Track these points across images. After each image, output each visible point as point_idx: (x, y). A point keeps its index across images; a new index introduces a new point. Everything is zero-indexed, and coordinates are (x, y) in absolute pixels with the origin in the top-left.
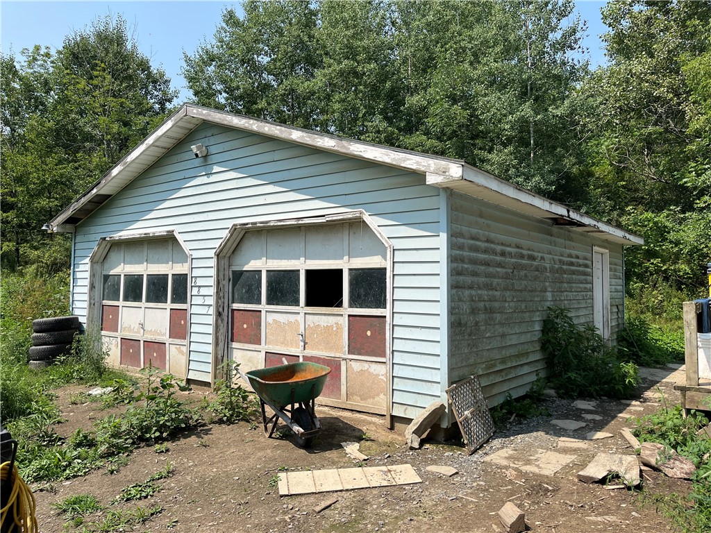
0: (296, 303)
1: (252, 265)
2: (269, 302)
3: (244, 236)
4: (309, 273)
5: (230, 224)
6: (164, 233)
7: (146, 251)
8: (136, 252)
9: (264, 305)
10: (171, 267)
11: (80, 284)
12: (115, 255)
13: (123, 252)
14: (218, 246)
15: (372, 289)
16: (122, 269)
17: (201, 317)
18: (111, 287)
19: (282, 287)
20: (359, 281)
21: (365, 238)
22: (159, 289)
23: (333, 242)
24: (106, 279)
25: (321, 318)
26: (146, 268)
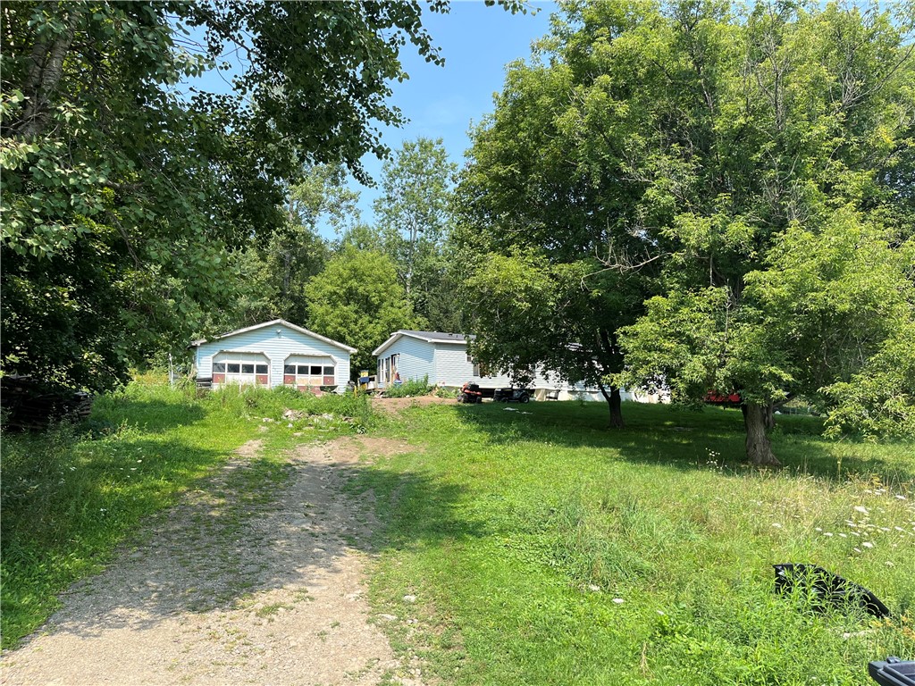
0: (307, 374)
1: (292, 364)
2: (298, 373)
3: (293, 356)
5: (290, 353)
6: (259, 352)
7: (241, 356)
8: (235, 356)
9: (296, 374)
10: (255, 363)
11: (203, 366)
12: (221, 356)
13: (227, 355)
14: (284, 358)
15: (330, 371)
16: (227, 361)
17: (276, 377)
18: (218, 367)
19: (303, 370)
20: (326, 369)
21: (328, 360)
22: (249, 369)
23: (319, 360)
24: (215, 364)
25: (316, 377)
26: (241, 362)
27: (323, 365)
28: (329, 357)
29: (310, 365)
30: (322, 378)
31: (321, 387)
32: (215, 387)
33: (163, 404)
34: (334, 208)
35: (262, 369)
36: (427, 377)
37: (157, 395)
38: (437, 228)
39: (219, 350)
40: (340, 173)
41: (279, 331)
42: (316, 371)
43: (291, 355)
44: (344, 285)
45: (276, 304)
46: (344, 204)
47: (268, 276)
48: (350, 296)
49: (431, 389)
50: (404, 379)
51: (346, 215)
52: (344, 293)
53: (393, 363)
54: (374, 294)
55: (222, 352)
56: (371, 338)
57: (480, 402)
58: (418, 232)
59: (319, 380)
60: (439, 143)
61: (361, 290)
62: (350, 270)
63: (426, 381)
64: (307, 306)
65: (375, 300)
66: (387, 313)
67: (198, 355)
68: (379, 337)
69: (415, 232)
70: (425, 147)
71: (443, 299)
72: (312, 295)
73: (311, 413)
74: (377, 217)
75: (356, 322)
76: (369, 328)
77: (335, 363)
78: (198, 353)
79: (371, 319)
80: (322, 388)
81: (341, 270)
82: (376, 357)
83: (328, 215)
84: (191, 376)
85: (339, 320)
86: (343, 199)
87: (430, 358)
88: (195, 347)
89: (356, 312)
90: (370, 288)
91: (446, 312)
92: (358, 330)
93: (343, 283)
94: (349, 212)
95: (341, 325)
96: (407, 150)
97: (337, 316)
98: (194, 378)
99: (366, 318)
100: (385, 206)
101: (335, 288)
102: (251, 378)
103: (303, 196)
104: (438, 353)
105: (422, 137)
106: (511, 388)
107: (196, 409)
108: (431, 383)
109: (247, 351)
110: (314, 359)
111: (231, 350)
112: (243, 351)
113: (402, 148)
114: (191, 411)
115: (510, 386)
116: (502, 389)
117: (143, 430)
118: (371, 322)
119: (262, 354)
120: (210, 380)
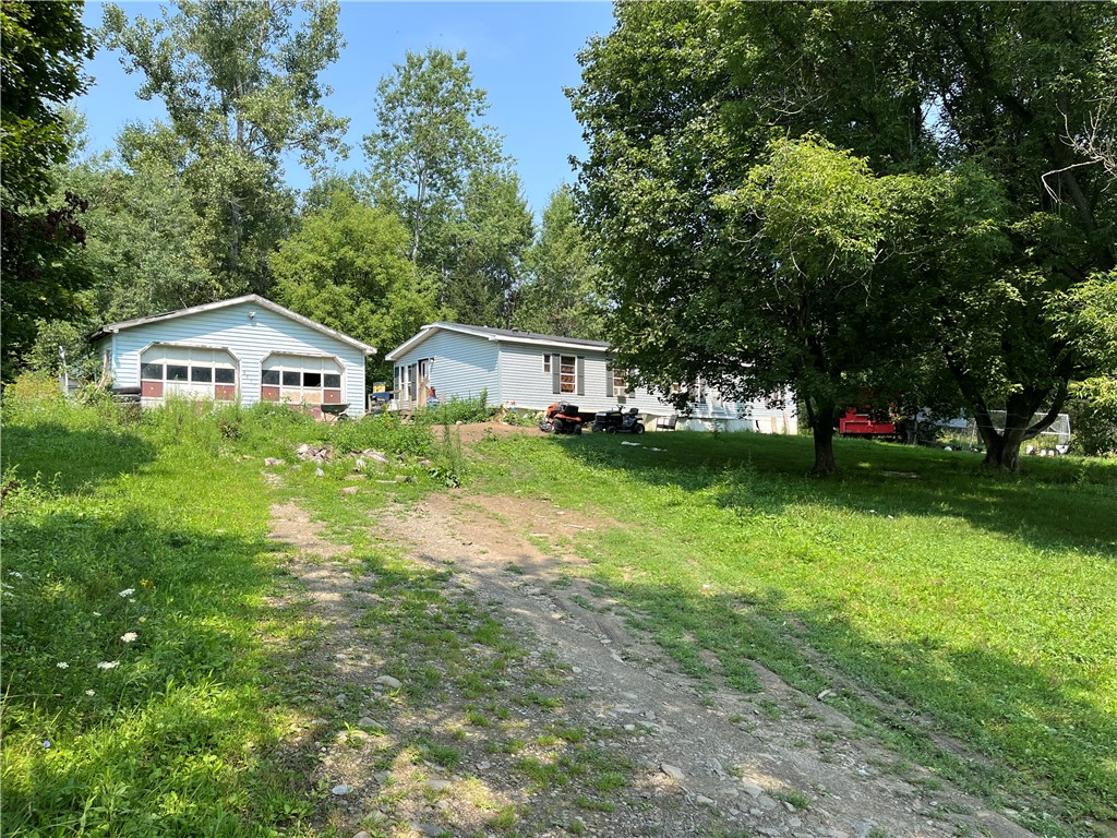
0: (299, 384)
1: (274, 368)
2: (284, 383)
3: (275, 355)
4: (305, 374)
5: (270, 350)
6: (219, 347)
7: (190, 353)
8: (179, 353)
9: (281, 385)
10: (214, 365)
11: (125, 367)
12: (155, 352)
13: (165, 351)
14: (262, 358)
15: (333, 381)
16: (165, 361)
17: (249, 390)
18: (151, 371)
19: (291, 379)
20: (328, 377)
21: (330, 363)
22: (202, 375)
23: (317, 363)
24: (143, 366)
25: (311, 390)
26: (190, 363)
27: (322, 372)
28: (333, 359)
29: (302, 371)
30: (322, 392)
31: (322, 407)
32: (148, 403)
33: (61, 431)
34: (309, 141)
35: (226, 376)
36: (486, 394)
37: (47, 415)
38: (453, 184)
39: (151, 342)
40: (311, 92)
41: (253, 314)
42: (312, 380)
43: (274, 354)
44: (334, 255)
45: (221, 281)
46: (325, 135)
47: (208, 238)
48: (341, 272)
49: (494, 412)
50: (444, 397)
51: (328, 152)
52: (333, 268)
53: (422, 371)
54: (379, 270)
55: (156, 346)
56: (376, 336)
57: (579, 432)
58: (427, 189)
59: (317, 395)
60: (461, 58)
61: (359, 262)
62: (343, 232)
63: (484, 401)
64: (276, 284)
65: (381, 279)
66: (398, 300)
67: (114, 348)
68: (389, 335)
69: (424, 188)
70: (440, 63)
71: (469, 284)
72: (282, 269)
73: (347, 450)
74: (369, 161)
75: (352, 310)
76: (374, 321)
77: (341, 368)
78: (114, 345)
79: (374, 308)
80: (325, 409)
81: (328, 231)
82: (391, 363)
83: (299, 151)
84: (103, 382)
85: (329, 308)
86: (324, 127)
87: (490, 365)
88: (109, 335)
89: (351, 297)
90: (374, 260)
91: (475, 303)
92: (356, 323)
93: (331, 251)
94: (332, 149)
95: (329, 314)
96: (412, 65)
97: (325, 302)
98: (109, 388)
99: (366, 306)
100: (380, 145)
101: (320, 259)
102: (206, 390)
103: (264, 115)
104: (504, 357)
105: (433, 49)
106: (619, 412)
107: (129, 441)
108: (491, 403)
109: (200, 345)
110: (308, 362)
111: (173, 343)
112: (194, 345)
113: (404, 63)
114: (123, 445)
115: (617, 409)
116: (608, 414)
117: (48, 488)
118: (373, 312)
119: (224, 351)
120: (137, 391)
